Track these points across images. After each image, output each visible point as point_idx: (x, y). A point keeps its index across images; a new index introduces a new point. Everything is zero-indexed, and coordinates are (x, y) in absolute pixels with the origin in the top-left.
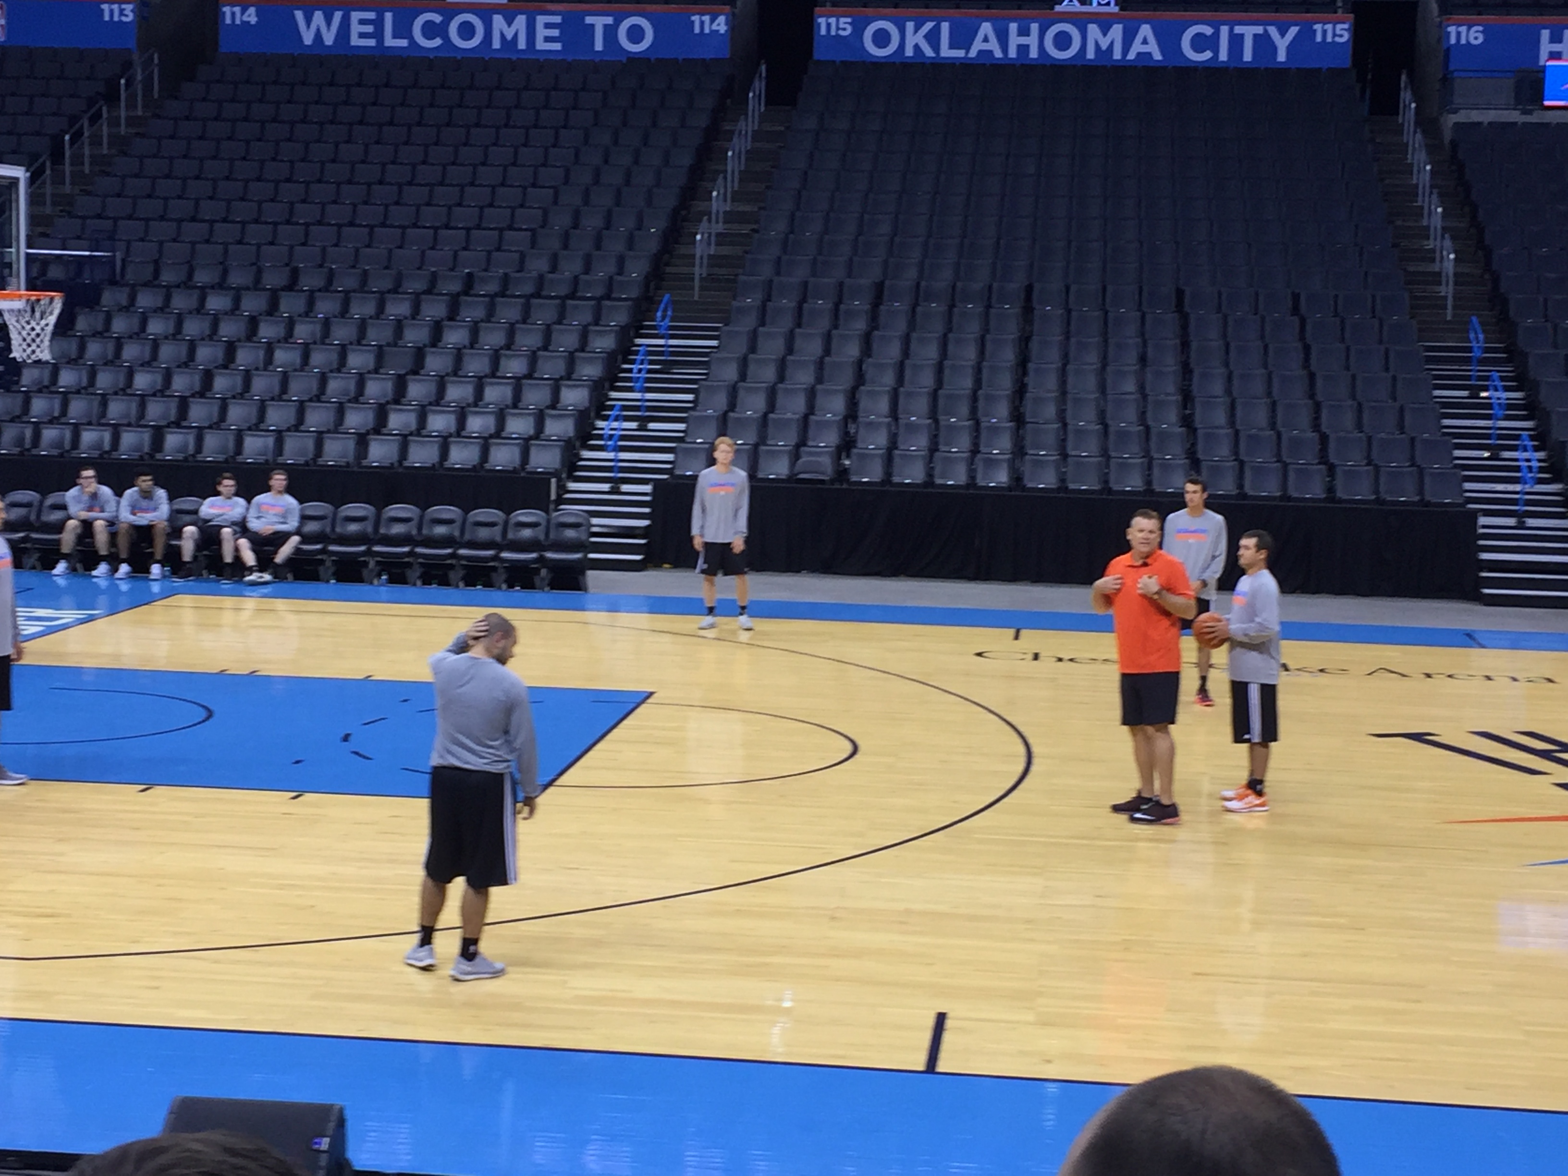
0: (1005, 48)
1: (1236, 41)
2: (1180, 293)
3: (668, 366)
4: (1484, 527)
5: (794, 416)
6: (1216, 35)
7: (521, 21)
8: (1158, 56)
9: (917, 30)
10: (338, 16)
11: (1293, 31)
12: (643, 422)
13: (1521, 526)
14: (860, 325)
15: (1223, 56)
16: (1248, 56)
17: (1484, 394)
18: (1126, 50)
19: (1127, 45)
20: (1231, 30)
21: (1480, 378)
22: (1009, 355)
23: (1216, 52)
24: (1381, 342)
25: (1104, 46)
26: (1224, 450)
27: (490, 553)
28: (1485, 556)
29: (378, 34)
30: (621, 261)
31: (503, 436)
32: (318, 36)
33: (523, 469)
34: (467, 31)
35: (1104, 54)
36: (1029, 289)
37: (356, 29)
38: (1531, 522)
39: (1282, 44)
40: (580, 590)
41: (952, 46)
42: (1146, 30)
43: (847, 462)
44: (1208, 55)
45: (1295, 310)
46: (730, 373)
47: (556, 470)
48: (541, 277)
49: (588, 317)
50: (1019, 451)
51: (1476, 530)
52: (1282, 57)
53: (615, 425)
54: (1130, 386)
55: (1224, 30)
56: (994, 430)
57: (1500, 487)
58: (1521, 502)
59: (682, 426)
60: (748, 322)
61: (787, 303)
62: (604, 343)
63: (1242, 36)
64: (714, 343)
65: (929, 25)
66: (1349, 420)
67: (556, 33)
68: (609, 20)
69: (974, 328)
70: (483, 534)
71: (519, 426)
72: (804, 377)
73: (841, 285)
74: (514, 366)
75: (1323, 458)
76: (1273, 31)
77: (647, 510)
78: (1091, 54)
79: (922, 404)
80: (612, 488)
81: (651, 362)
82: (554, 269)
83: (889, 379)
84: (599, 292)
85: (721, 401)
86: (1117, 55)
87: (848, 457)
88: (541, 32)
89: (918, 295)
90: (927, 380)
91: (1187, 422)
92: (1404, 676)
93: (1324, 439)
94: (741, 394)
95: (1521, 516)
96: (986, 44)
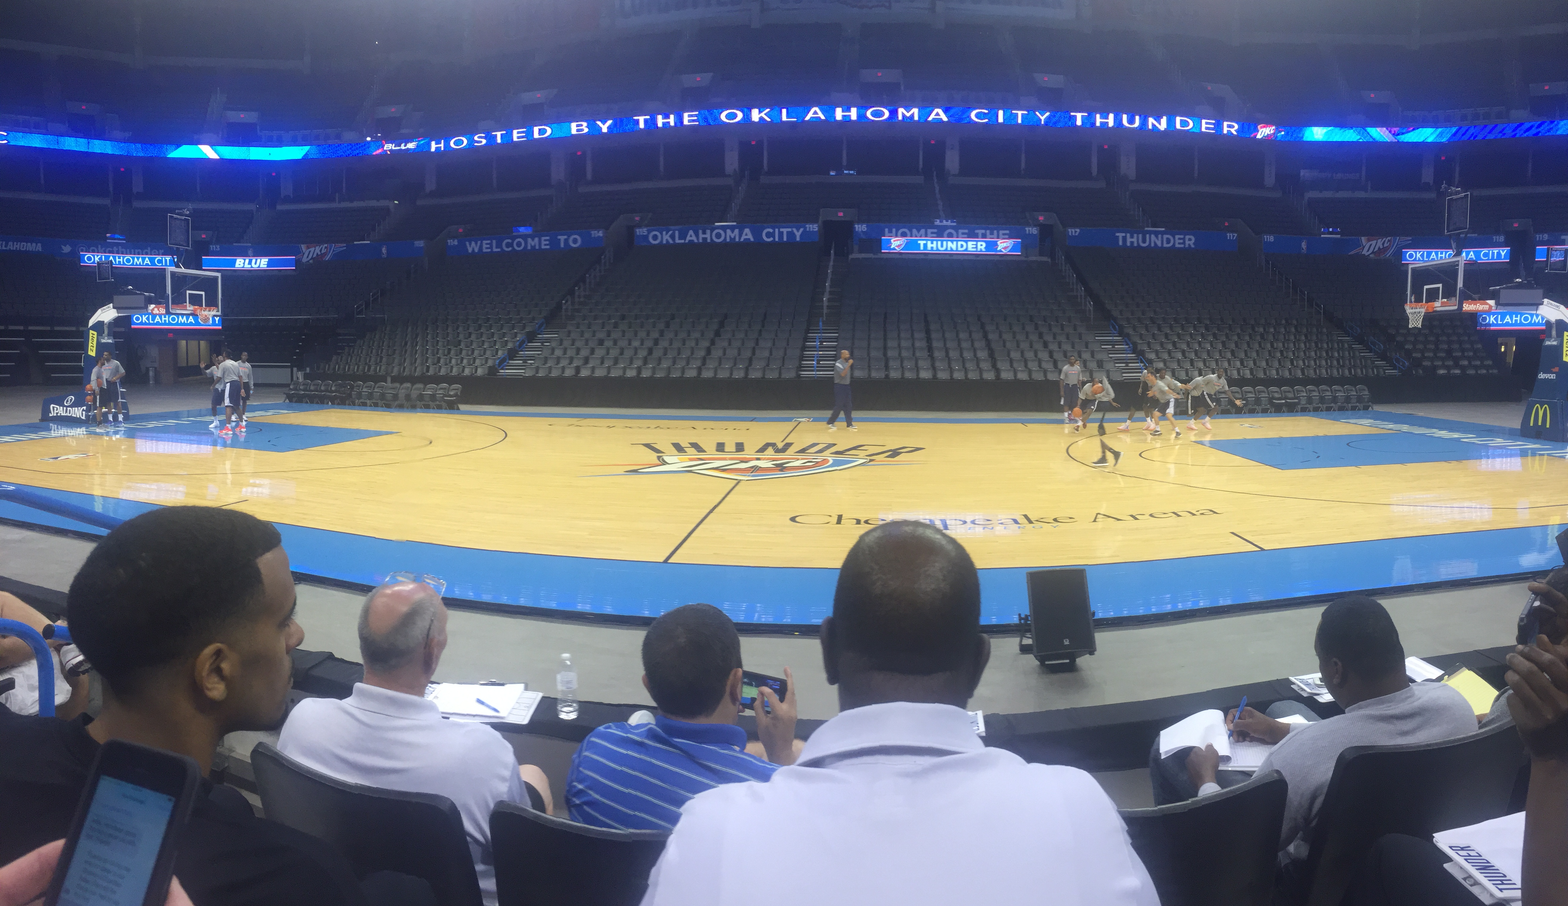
0: (698, 239)
1: (781, 234)
6: (774, 232)
7: (536, 239)
8: (752, 239)
9: (667, 234)
10: (479, 242)
11: (802, 230)
15: (777, 239)
16: (785, 239)
18: (740, 238)
19: (740, 236)
20: (779, 231)
23: (774, 238)
25: (732, 237)
29: (491, 248)
32: (473, 249)
34: (519, 244)
35: (732, 239)
37: (485, 246)
39: (798, 234)
41: (680, 239)
42: (747, 231)
44: (771, 239)
52: (798, 239)
55: (777, 230)
63: (783, 232)
65: (670, 232)
67: (547, 242)
68: (565, 237)
76: (795, 230)
78: (728, 240)
86: (737, 240)
88: (543, 243)
96: (691, 237)
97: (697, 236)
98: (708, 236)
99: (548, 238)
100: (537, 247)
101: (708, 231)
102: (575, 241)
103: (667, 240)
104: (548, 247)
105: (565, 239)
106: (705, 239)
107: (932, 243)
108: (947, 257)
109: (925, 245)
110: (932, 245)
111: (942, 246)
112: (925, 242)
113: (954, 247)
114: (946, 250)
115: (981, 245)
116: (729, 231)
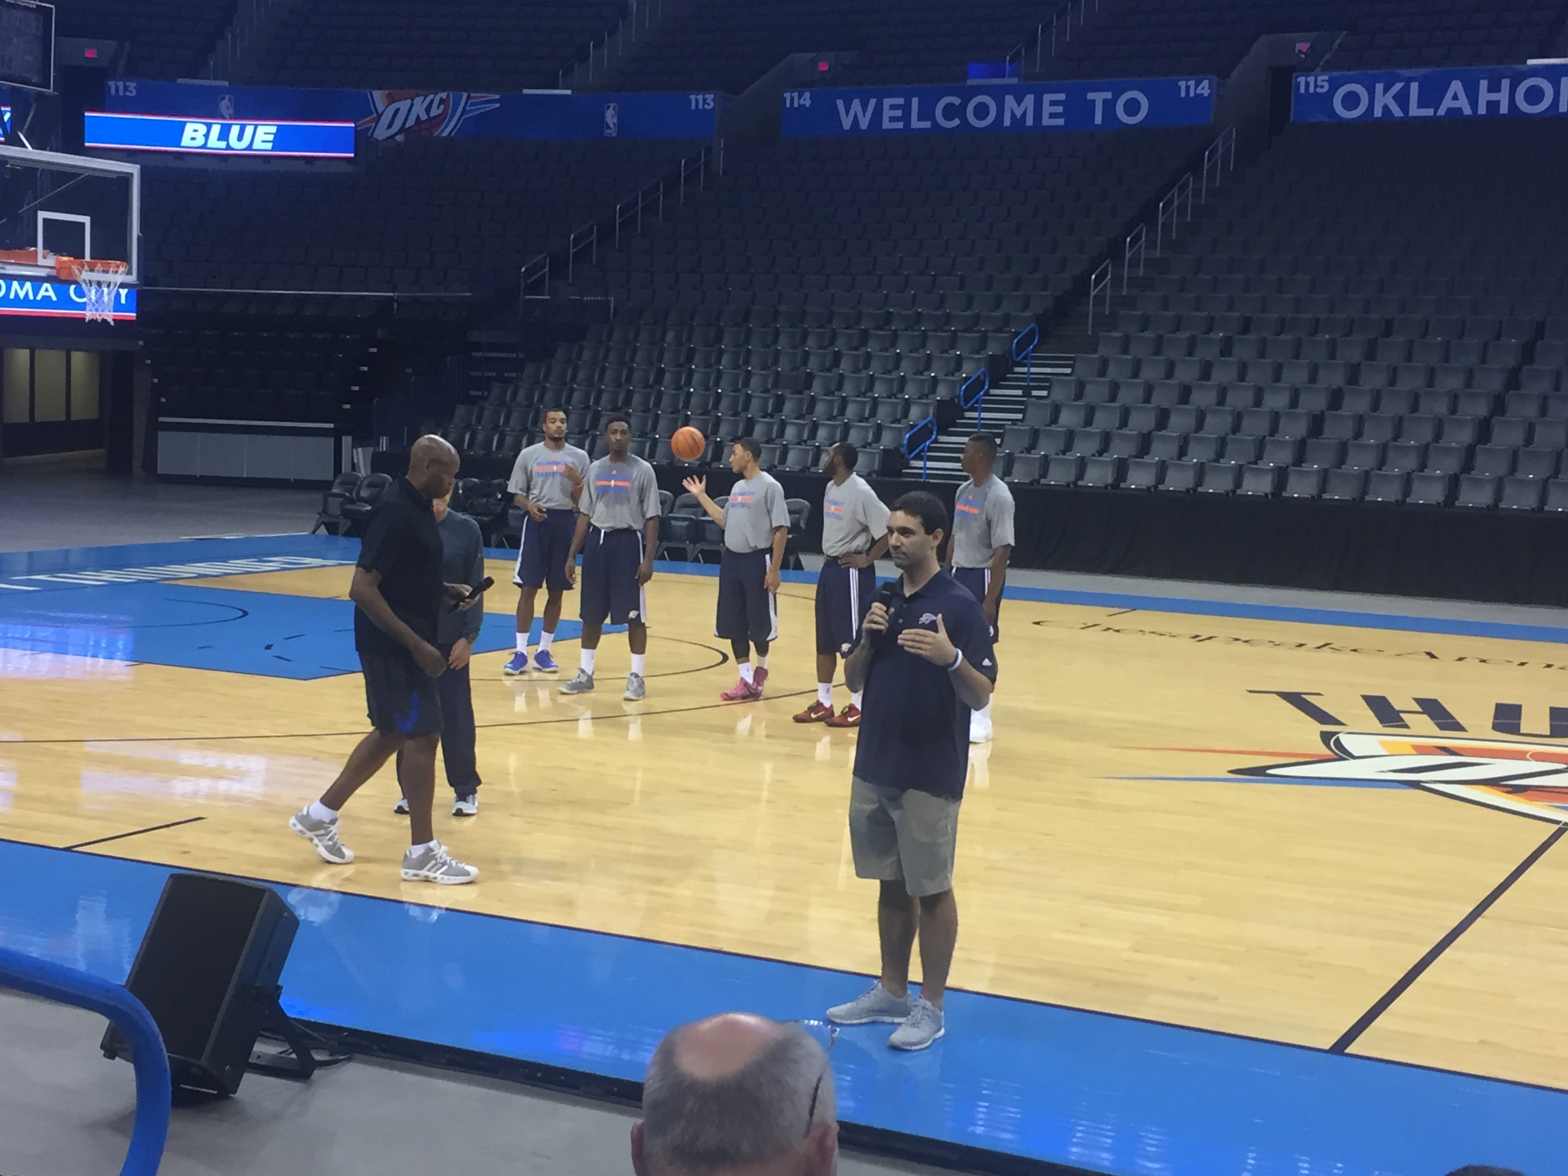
0: (1474, 105)
7: (1030, 99)
9: (1386, 90)
32: (856, 120)
34: (982, 111)
67: (1060, 109)
78: (1564, 107)
88: (1047, 110)
96: (1456, 102)
97: (1472, 95)
98: (1503, 97)
99: (1062, 97)
100: (1030, 122)
101: (1505, 83)
102: (1132, 107)
104: (1061, 122)
105: (1105, 101)
106: (1493, 106)
116: (1567, 83)
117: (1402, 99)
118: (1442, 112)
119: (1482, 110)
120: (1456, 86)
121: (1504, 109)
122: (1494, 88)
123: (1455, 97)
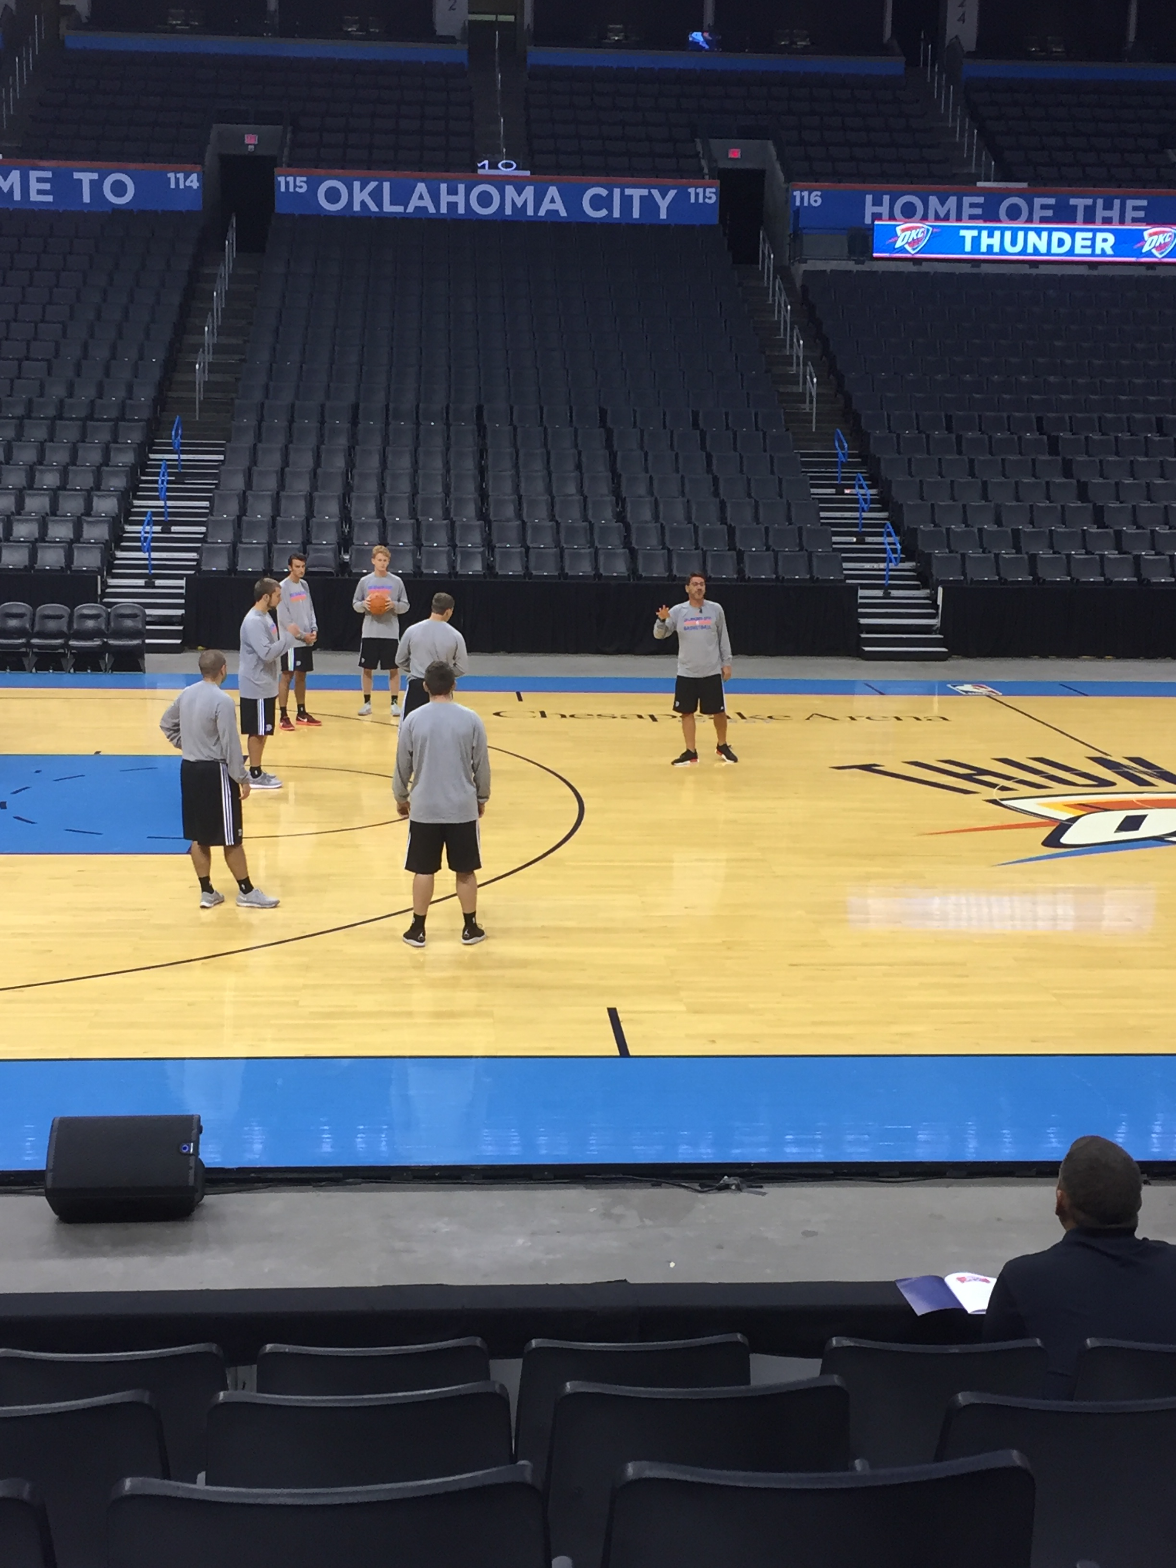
0: (437, 206)
1: (626, 201)
2: (603, 413)
3: (180, 478)
4: (862, 598)
5: (297, 519)
6: (611, 195)
7: (15, 175)
8: (563, 213)
9: (362, 188)
11: (672, 193)
12: (166, 527)
13: (887, 596)
14: (343, 441)
15: (616, 214)
16: (636, 214)
17: (847, 491)
18: (537, 208)
19: (538, 203)
20: (622, 193)
21: (843, 479)
22: (469, 464)
23: (610, 210)
24: (765, 451)
25: (519, 204)
26: (654, 540)
27: (59, 641)
28: (863, 621)
30: (130, 389)
31: (47, 539)
33: (70, 568)
35: (519, 211)
36: (480, 409)
38: (894, 593)
39: (664, 205)
40: (141, 670)
41: (392, 203)
42: (553, 191)
43: (347, 557)
44: (603, 213)
45: (696, 425)
46: (239, 483)
47: (98, 568)
48: (61, 401)
49: (106, 436)
50: (489, 545)
51: (857, 600)
52: (663, 215)
53: (148, 528)
54: (572, 489)
55: (617, 192)
56: (467, 528)
57: (868, 566)
58: (887, 578)
59: (203, 529)
60: (247, 440)
61: (279, 422)
62: (126, 458)
64: (221, 457)
65: (373, 185)
66: (748, 514)
67: (47, 186)
68: (95, 176)
69: (438, 442)
70: (52, 625)
71: (61, 531)
72: (302, 486)
73: (323, 406)
74: (50, 479)
75: (732, 547)
76: (656, 193)
77: (183, 601)
78: (508, 211)
79: (404, 507)
80: (146, 582)
81: (170, 474)
82: (71, 395)
83: (372, 486)
84: (114, 414)
85: (233, 507)
86: (530, 212)
87: (346, 552)
88: (34, 186)
89: (388, 414)
90: (405, 486)
91: (621, 517)
92: (834, 719)
93: (731, 531)
94: (250, 500)
95: (886, 588)
96: (421, 201)
97: (436, 199)
98: (460, 199)
99: (49, 175)
100: (17, 196)
101: (461, 188)
102: (119, 189)
103: (363, 203)
104: (49, 198)
105: (92, 182)
106: (453, 206)
107: (990, 235)
108: (1026, 270)
109: (976, 241)
110: (991, 241)
111: (1014, 243)
112: (975, 233)
113: (1043, 248)
114: (1023, 252)
115: (1105, 240)
116: (510, 190)
117: (376, 195)
118: (410, 209)
119: (444, 210)
120: (421, 187)
121: (461, 210)
122: (452, 191)
123: (421, 197)
